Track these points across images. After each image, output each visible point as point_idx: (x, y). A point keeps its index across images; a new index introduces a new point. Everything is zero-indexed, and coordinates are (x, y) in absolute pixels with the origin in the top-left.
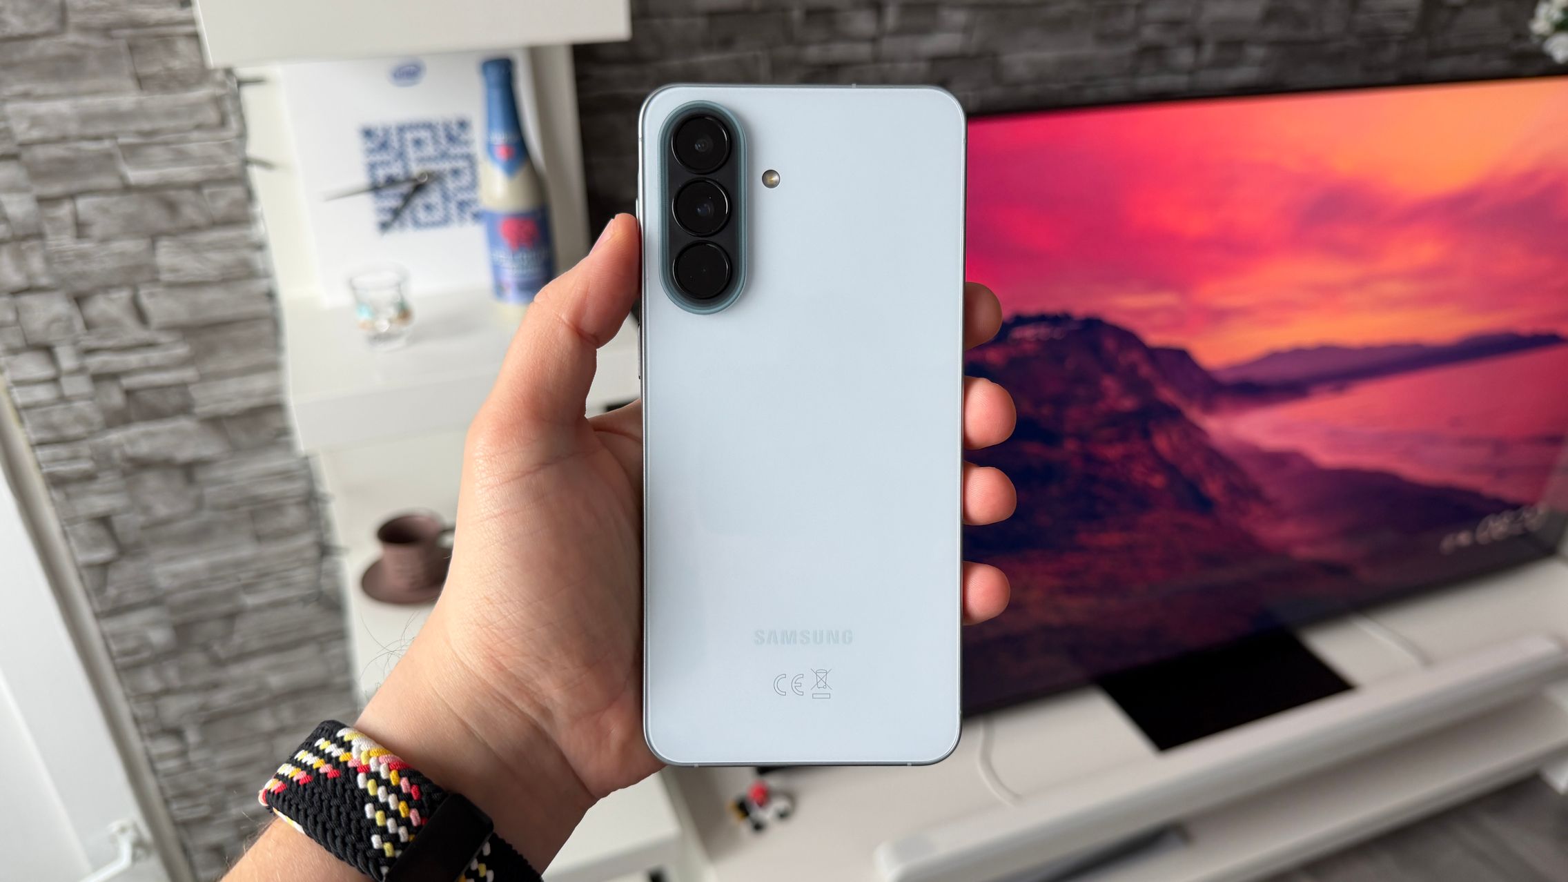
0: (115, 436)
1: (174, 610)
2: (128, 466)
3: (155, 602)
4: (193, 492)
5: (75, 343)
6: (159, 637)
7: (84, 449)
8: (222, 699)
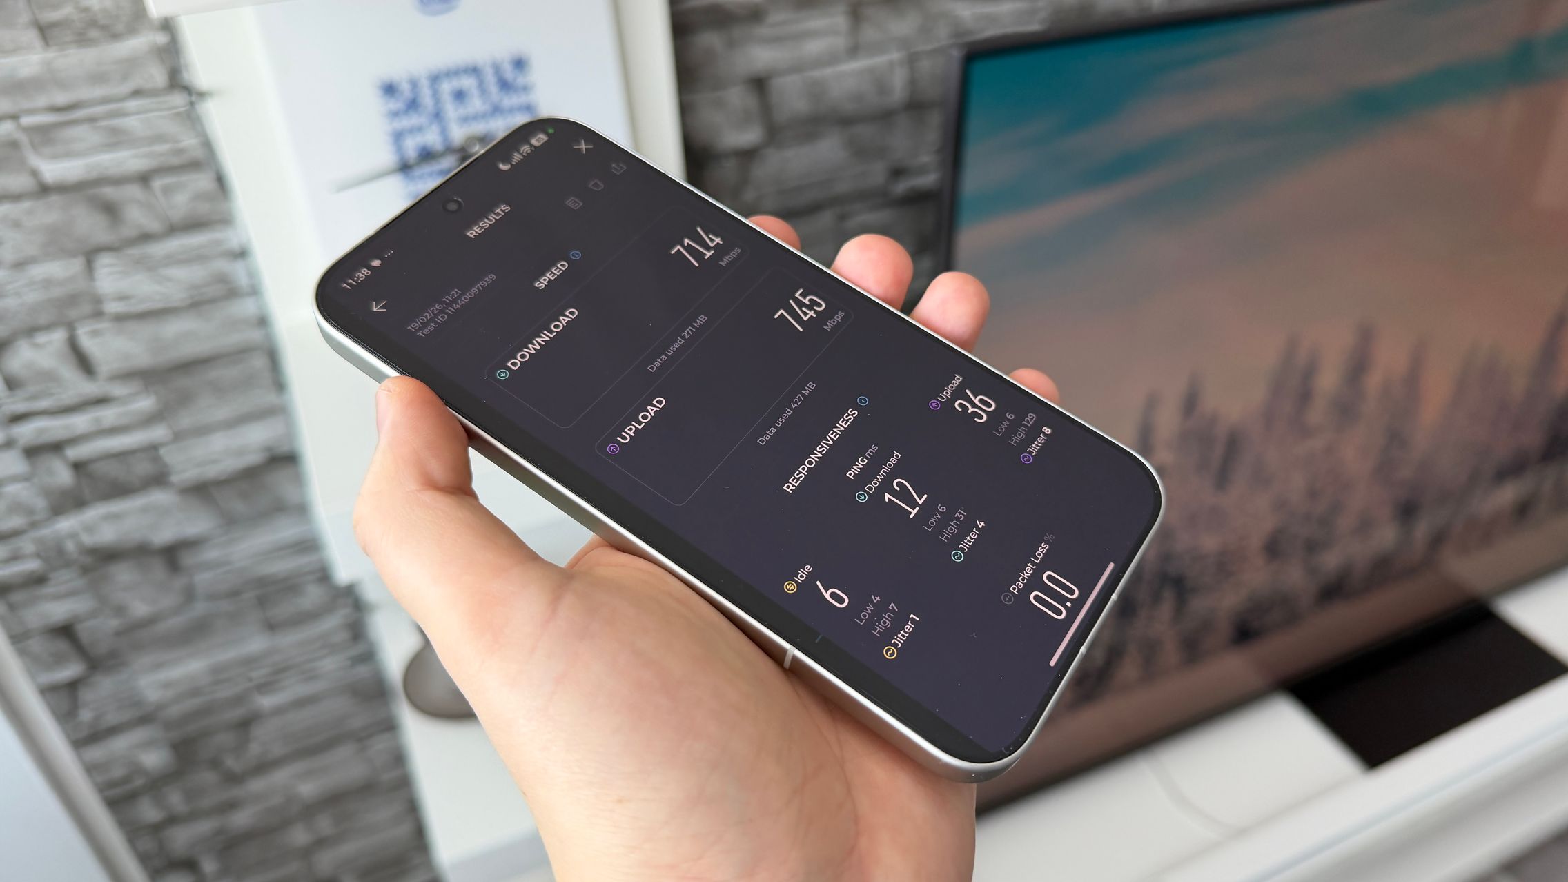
0: (66, 524)
1: (168, 725)
2: (88, 560)
3: (145, 719)
4: (179, 582)
6: (154, 759)
7: (27, 545)
8: (241, 819)
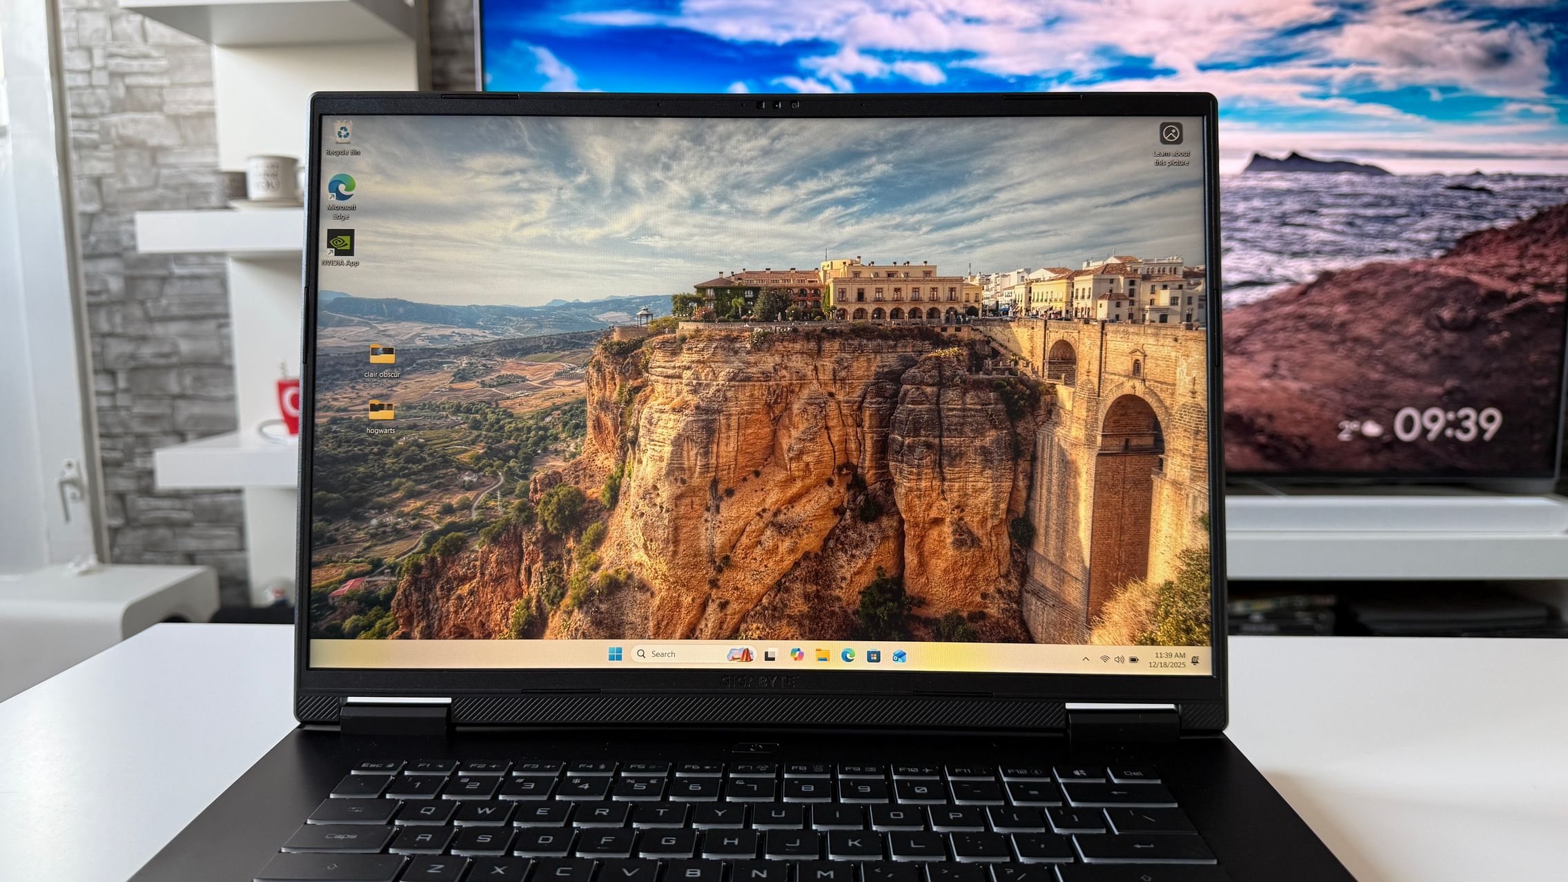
0: (115, 119)
1: (128, 265)
2: (118, 143)
3: (117, 255)
4: (154, 170)
5: (104, 48)
6: (115, 285)
8: (147, 351)
